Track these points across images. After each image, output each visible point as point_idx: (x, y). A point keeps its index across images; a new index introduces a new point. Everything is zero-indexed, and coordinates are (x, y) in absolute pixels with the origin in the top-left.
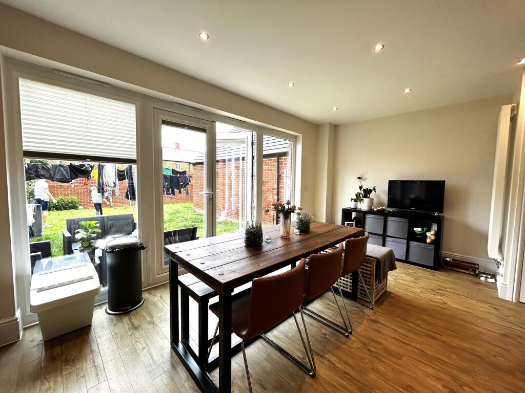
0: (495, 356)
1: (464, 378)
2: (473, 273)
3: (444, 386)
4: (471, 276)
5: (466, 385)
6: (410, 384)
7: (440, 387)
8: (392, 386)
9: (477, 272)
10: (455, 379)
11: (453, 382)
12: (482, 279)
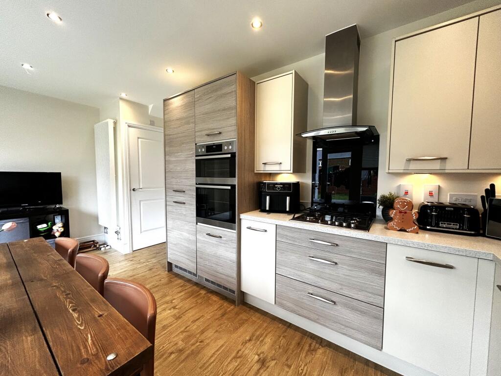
0: (160, 280)
1: (168, 298)
2: (95, 248)
3: (170, 310)
4: (95, 251)
5: (172, 300)
6: (162, 325)
7: (169, 311)
8: (160, 337)
9: (98, 246)
10: (167, 303)
11: (169, 304)
12: (102, 249)
